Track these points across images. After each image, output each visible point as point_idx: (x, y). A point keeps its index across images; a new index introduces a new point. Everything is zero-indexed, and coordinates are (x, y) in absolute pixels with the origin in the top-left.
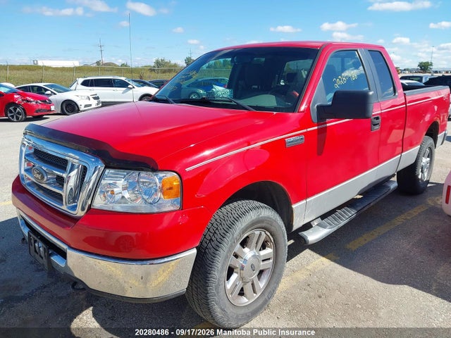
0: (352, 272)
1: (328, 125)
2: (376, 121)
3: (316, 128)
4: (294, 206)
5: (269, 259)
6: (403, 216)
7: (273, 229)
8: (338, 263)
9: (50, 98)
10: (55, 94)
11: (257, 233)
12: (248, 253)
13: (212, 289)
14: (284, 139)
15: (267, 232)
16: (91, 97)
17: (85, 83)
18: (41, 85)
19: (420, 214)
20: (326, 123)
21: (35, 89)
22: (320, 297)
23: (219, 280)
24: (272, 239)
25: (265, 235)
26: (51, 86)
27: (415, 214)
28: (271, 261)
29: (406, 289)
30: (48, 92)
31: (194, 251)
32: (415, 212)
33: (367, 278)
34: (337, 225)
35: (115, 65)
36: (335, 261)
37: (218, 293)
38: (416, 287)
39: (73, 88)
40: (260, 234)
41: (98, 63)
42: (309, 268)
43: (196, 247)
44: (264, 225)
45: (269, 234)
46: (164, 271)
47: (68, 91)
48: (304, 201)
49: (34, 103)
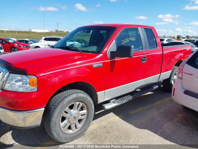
0: (127, 123)
1: (116, 60)
2: (144, 59)
3: (110, 61)
4: (98, 93)
5: (85, 115)
6: (161, 101)
7: (85, 102)
8: (122, 119)
9: (30, 45)
10: (32, 43)
11: (78, 103)
12: (73, 111)
13: (52, 125)
14: (92, 65)
15: (83, 103)
16: (47, 45)
17: (46, 39)
18: (27, 39)
19: (168, 101)
20: (115, 59)
21: (25, 41)
22: (108, 133)
23: (55, 122)
24: (86, 106)
25: (82, 104)
26: (31, 40)
27: (166, 100)
28: (86, 116)
29: (147, 131)
30: (29, 43)
31: (43, 109)
32: (167, 100)
33: (132, 126)
34: (121, 102)
35: (64, 32)
36: (122, 118)
37: (55, 127)
38: (152, 131)
39: (40, 41)
40: (79, 104)
41: (56, 31)
42: (109, 120)
43: (45, 107)
44: (81, 100)
45: (84, 104)
46: (33, 117)
47: (38, 42)
48: (104, 91)
49: (22, 47)
